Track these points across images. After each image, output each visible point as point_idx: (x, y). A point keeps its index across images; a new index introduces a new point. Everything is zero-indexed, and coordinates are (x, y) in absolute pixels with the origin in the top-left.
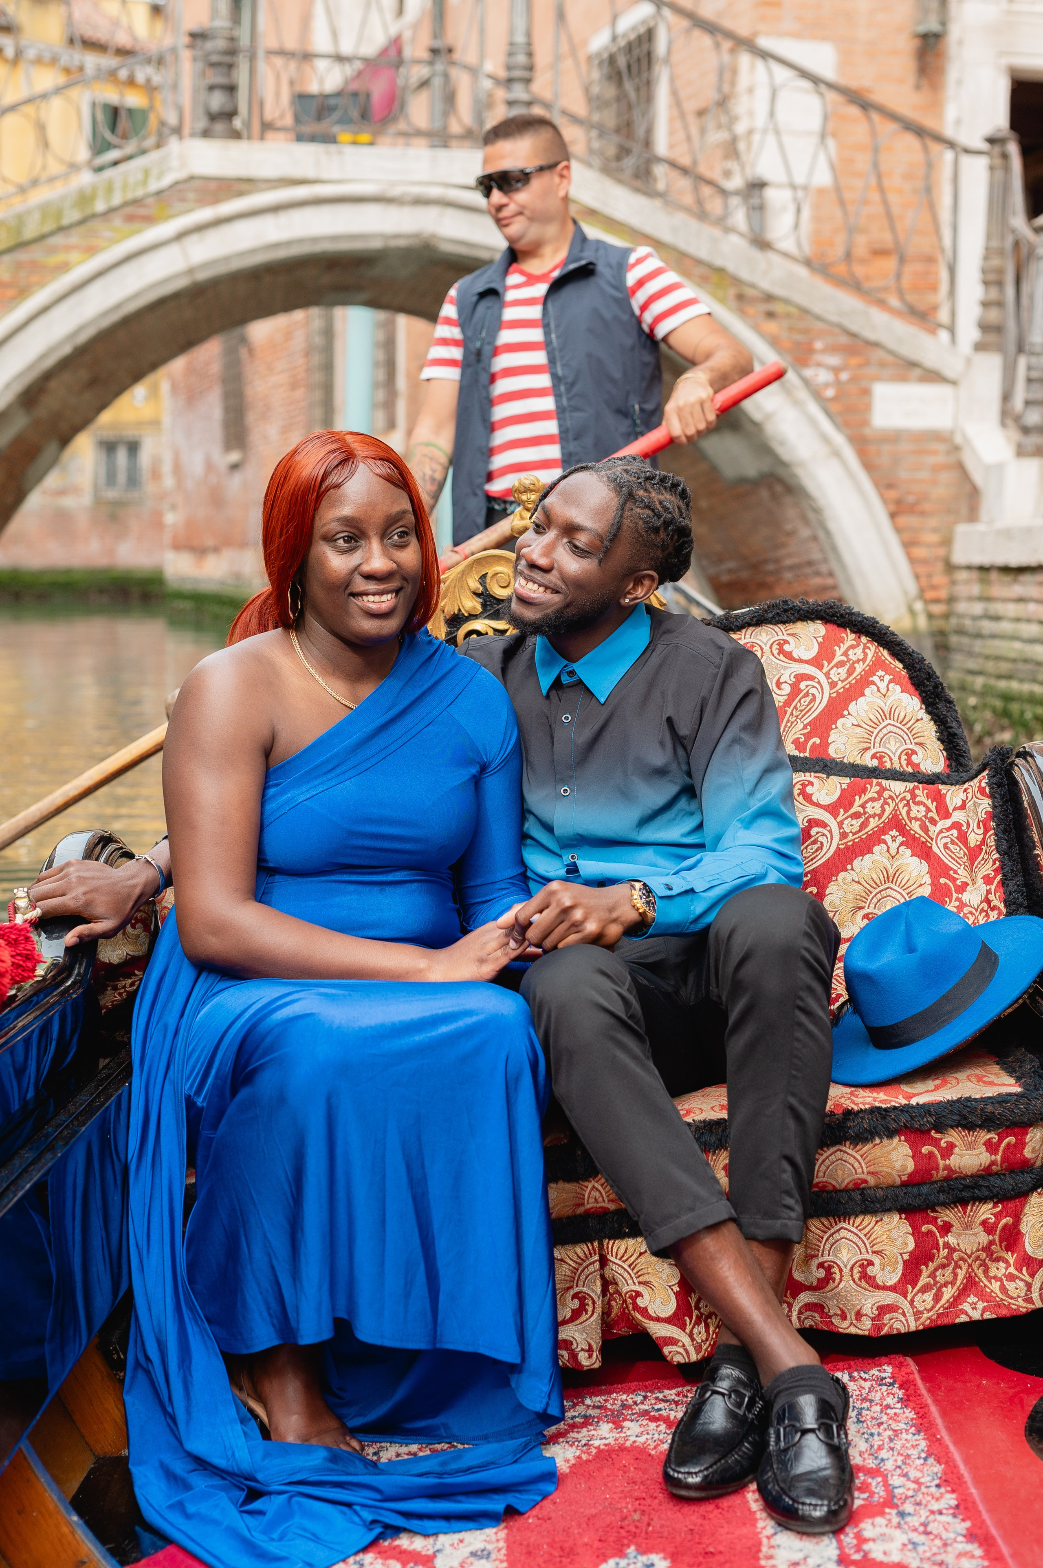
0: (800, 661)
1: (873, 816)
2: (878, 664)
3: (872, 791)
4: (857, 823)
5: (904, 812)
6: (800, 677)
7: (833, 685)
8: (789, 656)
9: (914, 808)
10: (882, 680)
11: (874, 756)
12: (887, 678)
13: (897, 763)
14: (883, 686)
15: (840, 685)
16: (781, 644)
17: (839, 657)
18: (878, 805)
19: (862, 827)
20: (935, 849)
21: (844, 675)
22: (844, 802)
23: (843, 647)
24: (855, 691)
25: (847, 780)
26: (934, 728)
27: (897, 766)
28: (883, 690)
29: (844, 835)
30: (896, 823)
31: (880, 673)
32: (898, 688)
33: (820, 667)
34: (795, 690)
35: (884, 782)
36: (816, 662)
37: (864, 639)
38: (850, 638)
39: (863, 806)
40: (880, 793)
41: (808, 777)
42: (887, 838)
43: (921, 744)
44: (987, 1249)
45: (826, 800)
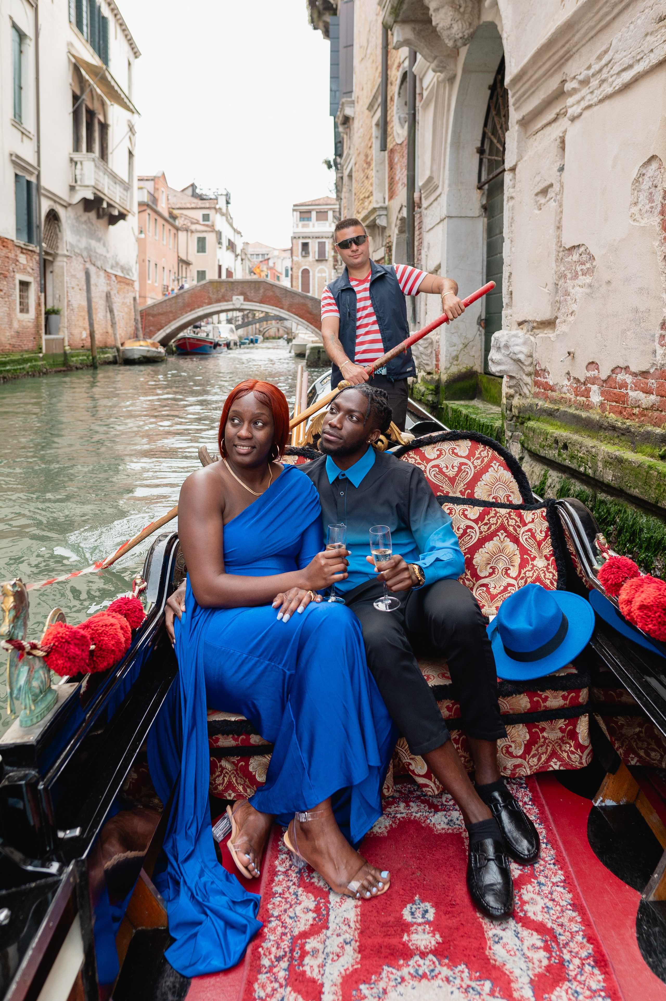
0: (461, 457)
1: (493, 524)
2: (493, 458)
3: (492, 514)
4: (486, 527)
5: (506, 522)
6: (462, 464)
7: (475, 467)
8: (456, 454)
9: (510, 521)
10: (495, 465)
11: (493, 498)
12: (498, 464)
13: (503, 500)
14: (496, 467)
15: (478, 467)
16: (453, 449)
17: (477, 456)
18: (495, 519)
19: (489, 529)
20: (521, 539)
21: (479, 463)
22: (481, 518)
23: (479, 451)
24: (485, 470)
25: (482, 508)
26: (517, 486)
27: (503, 502)
28: (496, 469)
29: (481, 533)
30: (503, 527)
31: (495, 462)
32: (502, 468)
33: (470, 460)
34: (460, 470)
35: (497, 509)
36: (468, 457)
37: (487, 447)
38: (481, 447)
39: (489, 520)
40: (496, 514)
41: (466, 507)
42: (499, 534)
43: (512, 492)
44: (562, 739)
45: (474, 517)
